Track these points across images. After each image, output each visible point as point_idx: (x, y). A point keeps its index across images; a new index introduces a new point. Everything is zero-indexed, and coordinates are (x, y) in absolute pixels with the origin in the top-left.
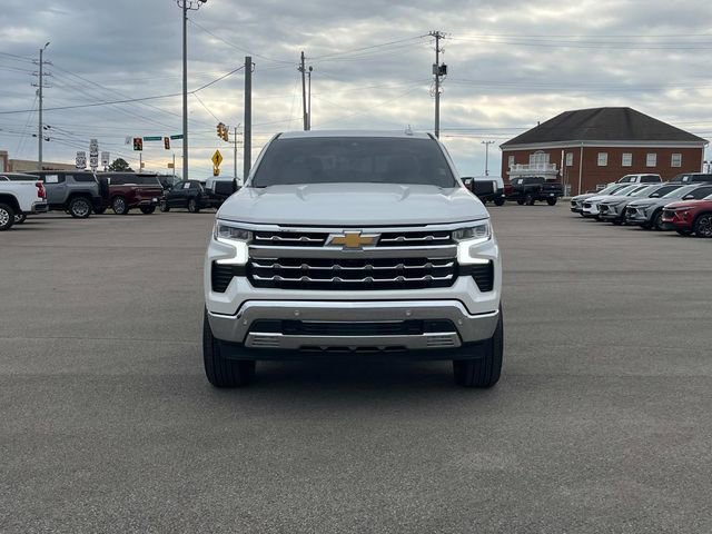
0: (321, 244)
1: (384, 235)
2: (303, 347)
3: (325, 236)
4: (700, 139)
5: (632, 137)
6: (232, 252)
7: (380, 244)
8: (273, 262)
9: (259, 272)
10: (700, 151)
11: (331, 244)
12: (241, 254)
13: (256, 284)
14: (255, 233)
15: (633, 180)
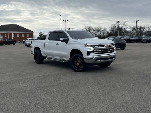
0: (104, 47)
1: (110, 45)
2: (102, 62)
3: (104, 46)
4: (33, 32)
5: (19, 31)
6: (91, 49)
7: (110, 46)
8: (97, 50)
9: (95, 52)
10: (33, 34)
11: (105, 47)
12: (92, 49)
13: (95, 53)
14: (95, 46)
15: (29, 39)
